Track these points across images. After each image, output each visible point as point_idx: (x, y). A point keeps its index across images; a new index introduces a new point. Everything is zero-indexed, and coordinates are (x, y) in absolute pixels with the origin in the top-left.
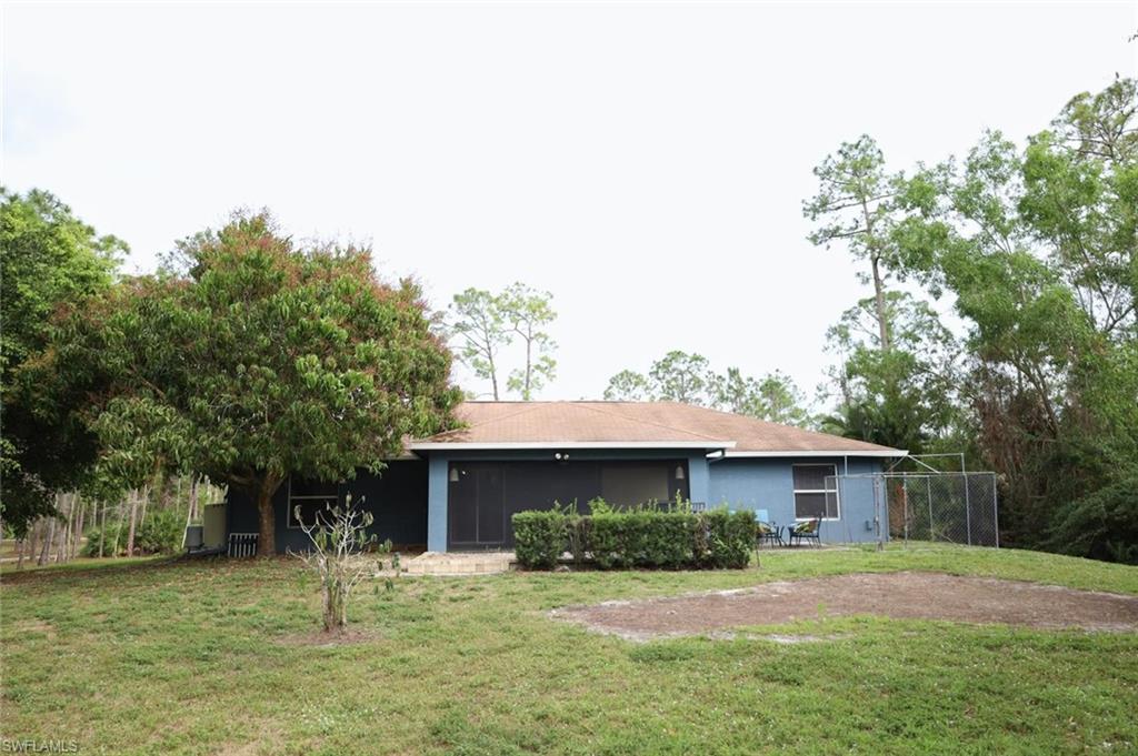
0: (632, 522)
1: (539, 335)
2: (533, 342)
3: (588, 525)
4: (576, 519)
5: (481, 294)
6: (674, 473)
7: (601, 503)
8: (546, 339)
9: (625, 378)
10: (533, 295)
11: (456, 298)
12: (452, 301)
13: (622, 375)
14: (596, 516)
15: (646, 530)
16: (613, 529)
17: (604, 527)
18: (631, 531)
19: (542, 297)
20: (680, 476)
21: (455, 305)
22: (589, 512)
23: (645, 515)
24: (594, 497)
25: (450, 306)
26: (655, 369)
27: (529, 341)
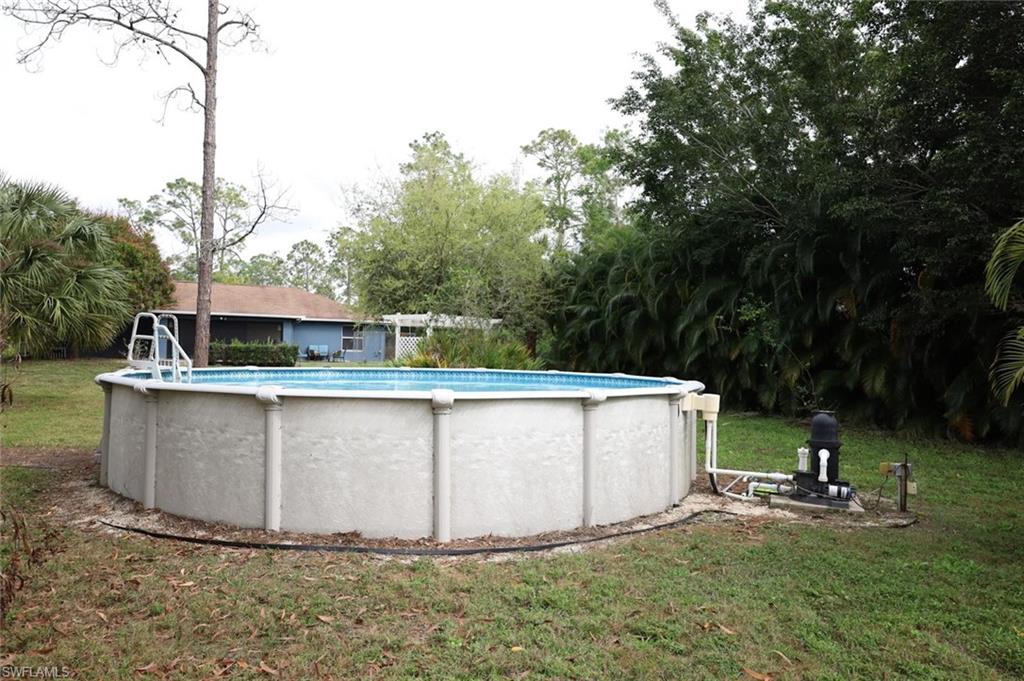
0: (248, 348)
1: (234, 215)
2: (229, 221)
3: (229, 349)
4: (224, 346)
5: (190, 184)
6: (276, 328)
7: (236, 340)
8: (240, 219)
9: (305, 246)
10: (230, 186)
11: (170, 185)
12: (165, 187)
13: (302, 243)
14: (233, 345)
15: (253, 351)
16: (239, 350)
17: (235, 349)
18: (248, 351)
19: (238, 189)
20: (279, 329)
21: (168, 190)
22: (230, 343)
23: (254, 345)
24: (233, 337)
25: (164, 191)
26: (330, 239)
27: (225, 221)
